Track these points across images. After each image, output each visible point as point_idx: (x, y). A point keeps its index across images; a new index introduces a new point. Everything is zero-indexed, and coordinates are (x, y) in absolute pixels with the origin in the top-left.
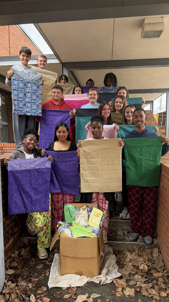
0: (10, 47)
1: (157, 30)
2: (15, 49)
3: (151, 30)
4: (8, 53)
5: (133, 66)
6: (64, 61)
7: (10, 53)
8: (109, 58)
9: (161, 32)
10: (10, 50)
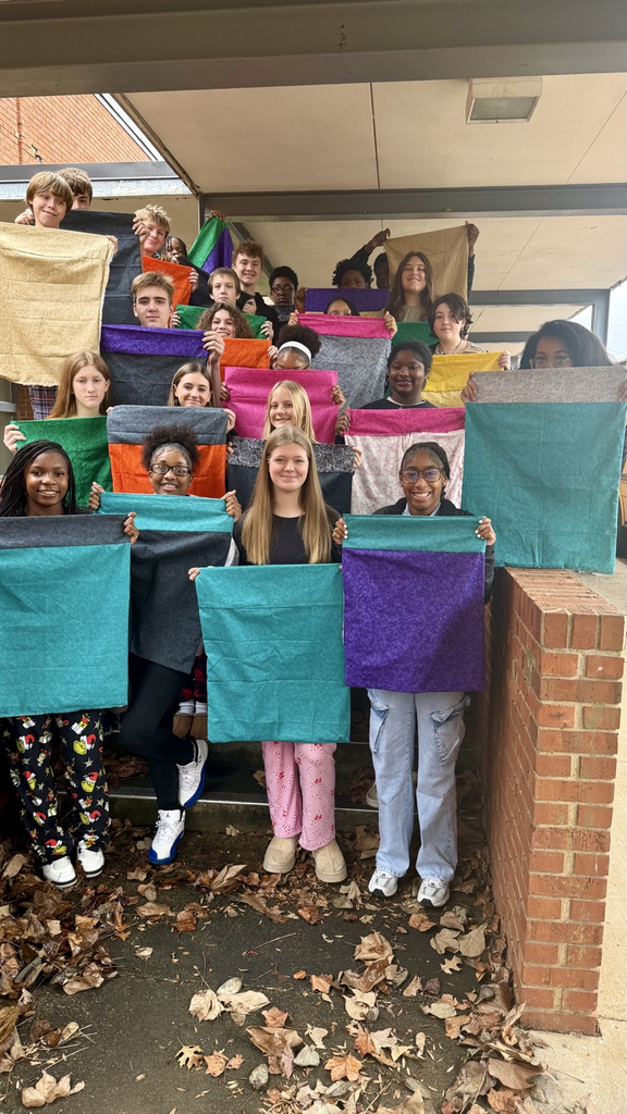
0: (22, 121)
1: (517, 96)
2: (40, 130)
3: (495, 96)
4: (12, 144)
5: (453, 211)
6: (206, 188)
7: (20, 143)
8: (369, 183)
9: (534, 101)
10: (23, 134)
